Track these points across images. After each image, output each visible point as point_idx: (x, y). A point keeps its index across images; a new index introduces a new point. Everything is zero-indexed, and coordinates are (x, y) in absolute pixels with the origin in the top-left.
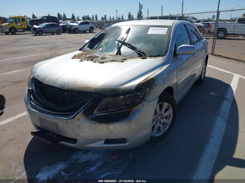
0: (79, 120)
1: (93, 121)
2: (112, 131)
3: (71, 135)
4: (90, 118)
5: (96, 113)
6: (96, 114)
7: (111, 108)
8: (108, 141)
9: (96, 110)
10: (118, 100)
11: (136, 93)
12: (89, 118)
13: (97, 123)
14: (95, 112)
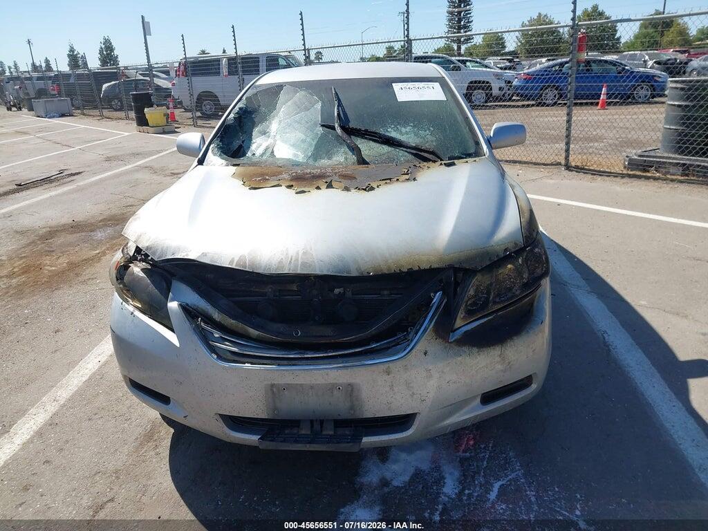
0: (425, 354)
1: (463, 348)
2: (512, 363)
3: (400, 406)
4: (454, 341)
5: (463, 324)
6: (460, 327)
7: (495, 303)
8: (488, 398)
9: (461, 314)
10: (501, 277)
11: (532, 250)
12: (451, 343)
13: (475, 350)
14: (459, 323)
